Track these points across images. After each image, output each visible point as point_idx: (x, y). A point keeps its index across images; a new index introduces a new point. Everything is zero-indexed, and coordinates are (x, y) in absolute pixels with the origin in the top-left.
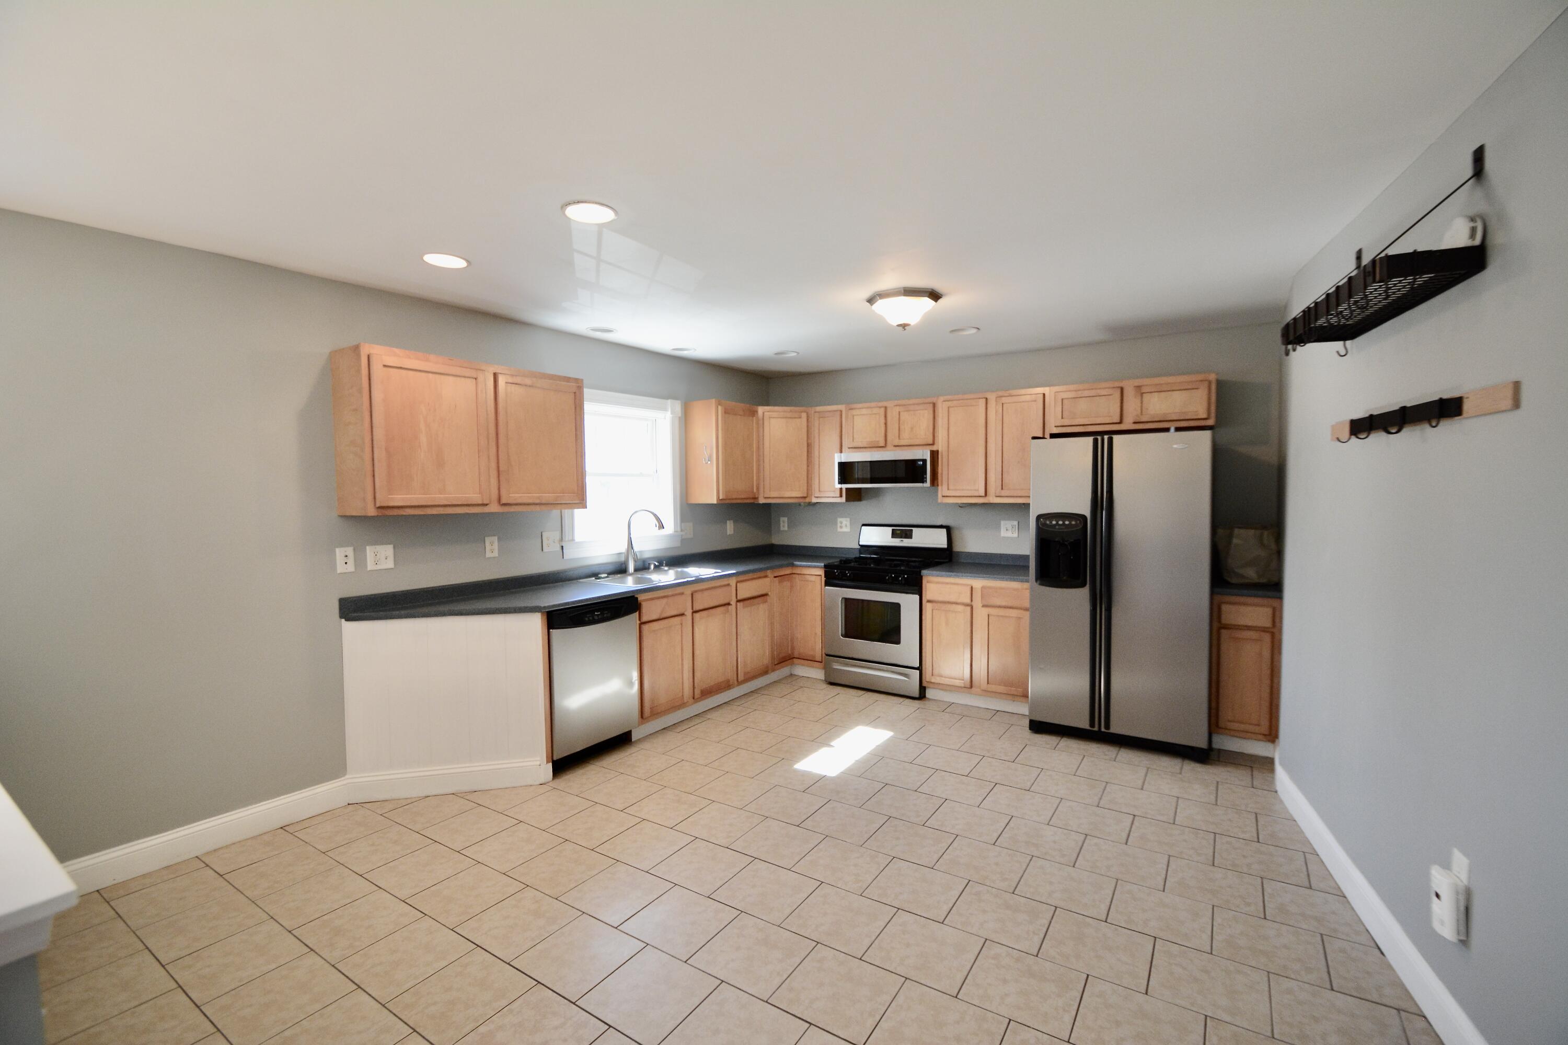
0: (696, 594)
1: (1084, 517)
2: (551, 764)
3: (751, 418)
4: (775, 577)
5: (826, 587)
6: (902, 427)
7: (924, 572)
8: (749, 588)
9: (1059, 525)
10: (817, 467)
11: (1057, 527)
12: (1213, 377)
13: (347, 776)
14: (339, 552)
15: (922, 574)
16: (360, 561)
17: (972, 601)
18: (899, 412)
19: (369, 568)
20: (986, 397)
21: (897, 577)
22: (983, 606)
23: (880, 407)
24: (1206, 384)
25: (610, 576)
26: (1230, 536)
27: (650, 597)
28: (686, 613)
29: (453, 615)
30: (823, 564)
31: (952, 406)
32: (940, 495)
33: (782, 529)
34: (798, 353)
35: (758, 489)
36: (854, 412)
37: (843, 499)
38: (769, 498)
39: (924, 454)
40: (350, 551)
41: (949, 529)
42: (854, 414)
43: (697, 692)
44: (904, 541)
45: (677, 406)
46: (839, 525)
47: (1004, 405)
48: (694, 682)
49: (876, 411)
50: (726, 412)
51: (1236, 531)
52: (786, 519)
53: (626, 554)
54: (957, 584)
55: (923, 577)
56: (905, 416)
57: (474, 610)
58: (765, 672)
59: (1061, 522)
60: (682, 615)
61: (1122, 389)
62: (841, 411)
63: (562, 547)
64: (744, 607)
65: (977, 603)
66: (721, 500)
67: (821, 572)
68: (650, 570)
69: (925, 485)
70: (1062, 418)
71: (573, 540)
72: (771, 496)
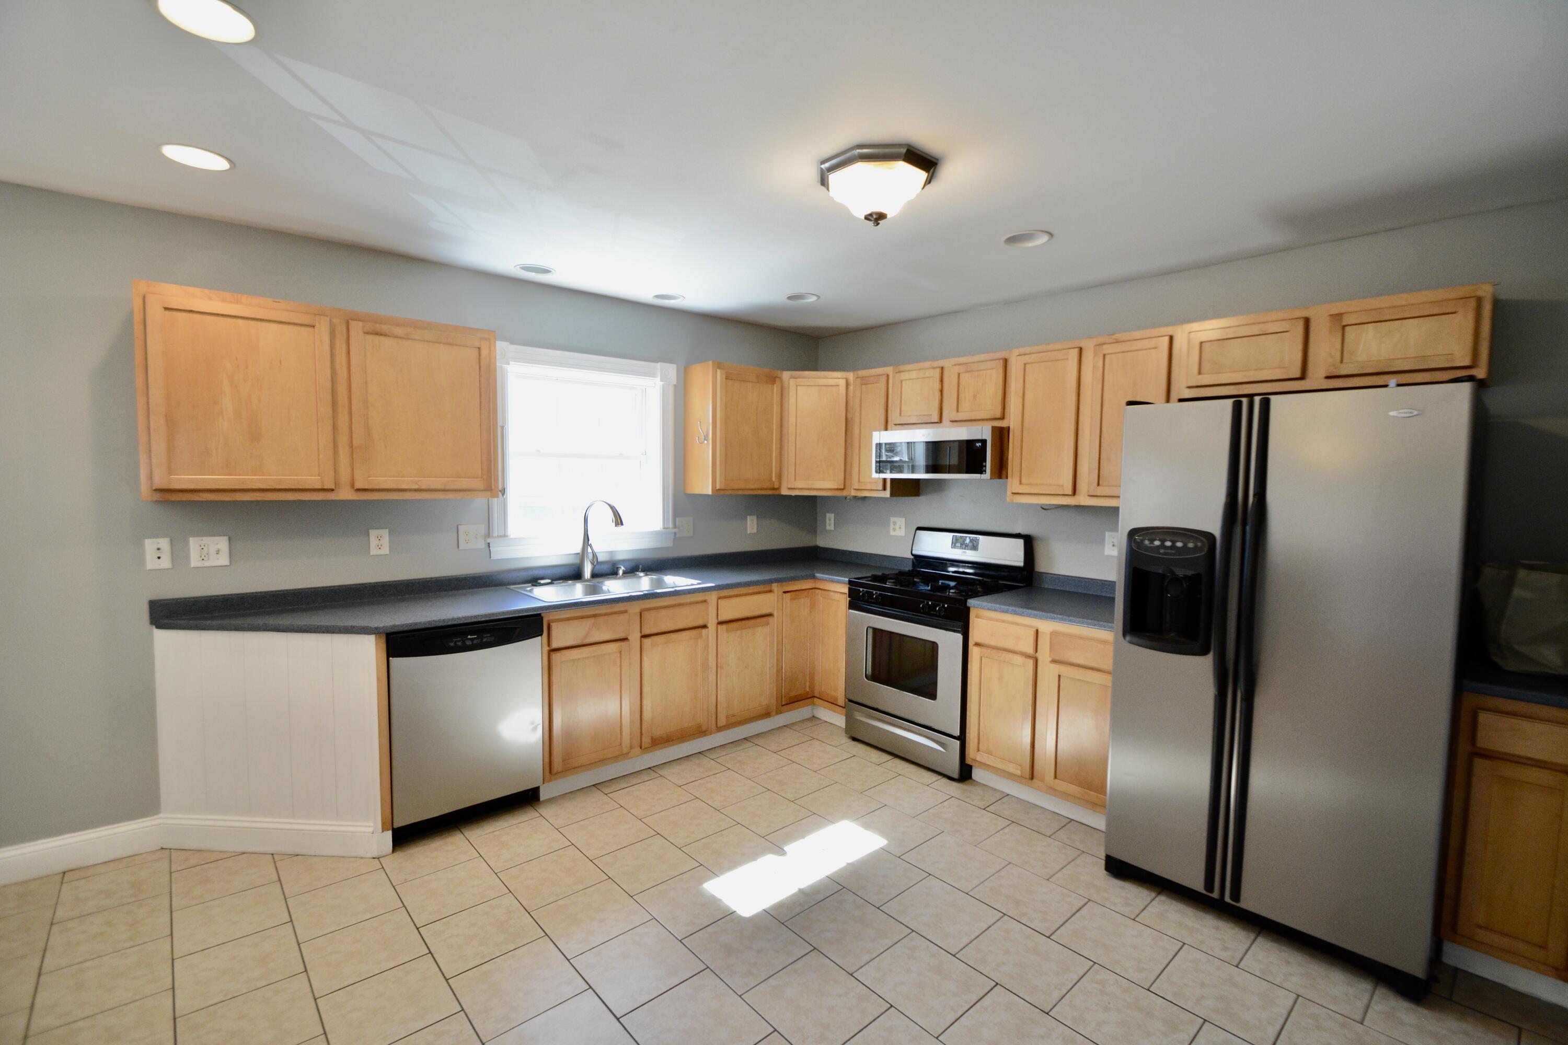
0: (646, 612)
1: (1210, 537)
2: (389, 834)
3: (770, 386)
4: (785, 592)
5: (850, 611)
6: (961, 395)
7: (971, 602)
8: (734, 608)
9: (1167, 548)
10: (856, 450)
11: (1162, 551)
12: (1486, 291)
13: (161, 815)
14: (150, 545)
15: (968, 605)
16: (179, 555)
17: (1036, 651)
18: (959, 374)
19: (193, 565)
20: (1081, 345)
21: (934, 606)
22: (1054, 661)
23: (934, 368)
24: (1472, 303)
25: (555, 582)
26: (1510, 582)
27: (568, 616)
28: (629, 638)
29: (268, 630)
30: (847, 579)
31: (1029, 361)
32: (1009, 493)
33: (828, 528)
34: (818, 297)
35: (780, 477)
36: (904, 376)
37: (887, 494)
38: (794, 489)
39: (983, 432)
40: (164, 543)
41: (1029, 542)
42: (902, 378)
43: (646, 740)
44: (967, 554)
45: (671, 370)
46: (892, 526)
47: (1107, 358)
48: (641, 729)
49: (929, 373)
50: (728, 378)
51: (1522, 574)
52: (832, 516)
53: (581, 554)
54: (1017, 624)
55: (971, 609)
56: (965, 378)
57: (293, 625)
58: (766, 715)
59: (1168, 544)
60: (624, 639)
61: (1307, 321)
62: (888, 376)
63: (489, 543)
64: (727, 631)
65: (1044, 655)
66: (719, 490)
67: (845, 589)
68: (618, 576)
69: (983, 476)
70: (1200, 373)
71: (505, 536)
72: (795, 487)
